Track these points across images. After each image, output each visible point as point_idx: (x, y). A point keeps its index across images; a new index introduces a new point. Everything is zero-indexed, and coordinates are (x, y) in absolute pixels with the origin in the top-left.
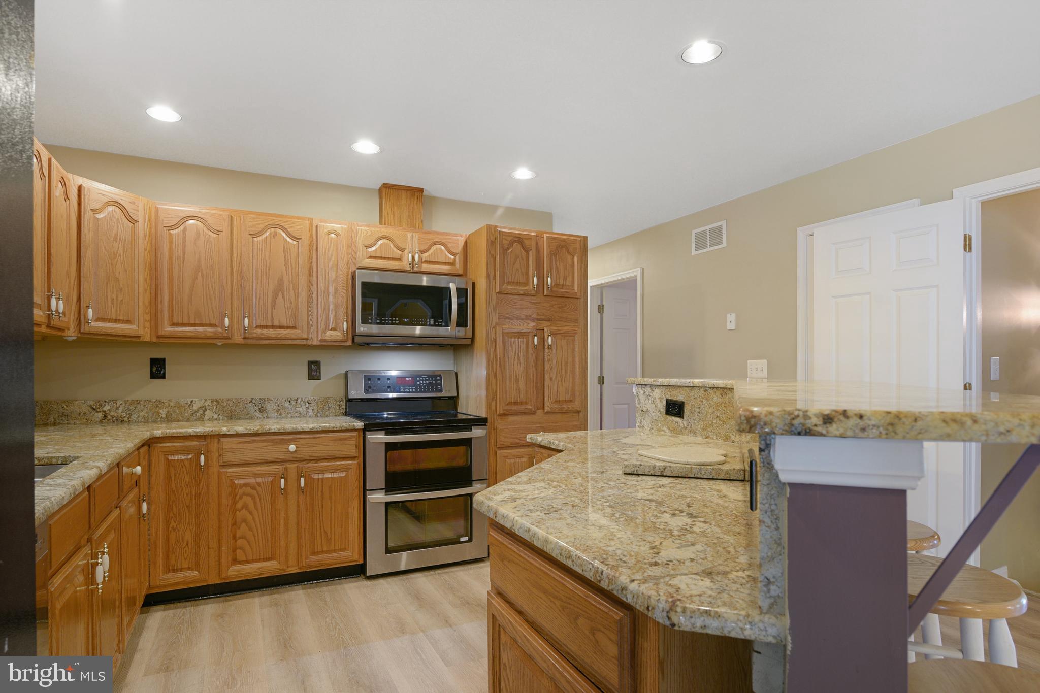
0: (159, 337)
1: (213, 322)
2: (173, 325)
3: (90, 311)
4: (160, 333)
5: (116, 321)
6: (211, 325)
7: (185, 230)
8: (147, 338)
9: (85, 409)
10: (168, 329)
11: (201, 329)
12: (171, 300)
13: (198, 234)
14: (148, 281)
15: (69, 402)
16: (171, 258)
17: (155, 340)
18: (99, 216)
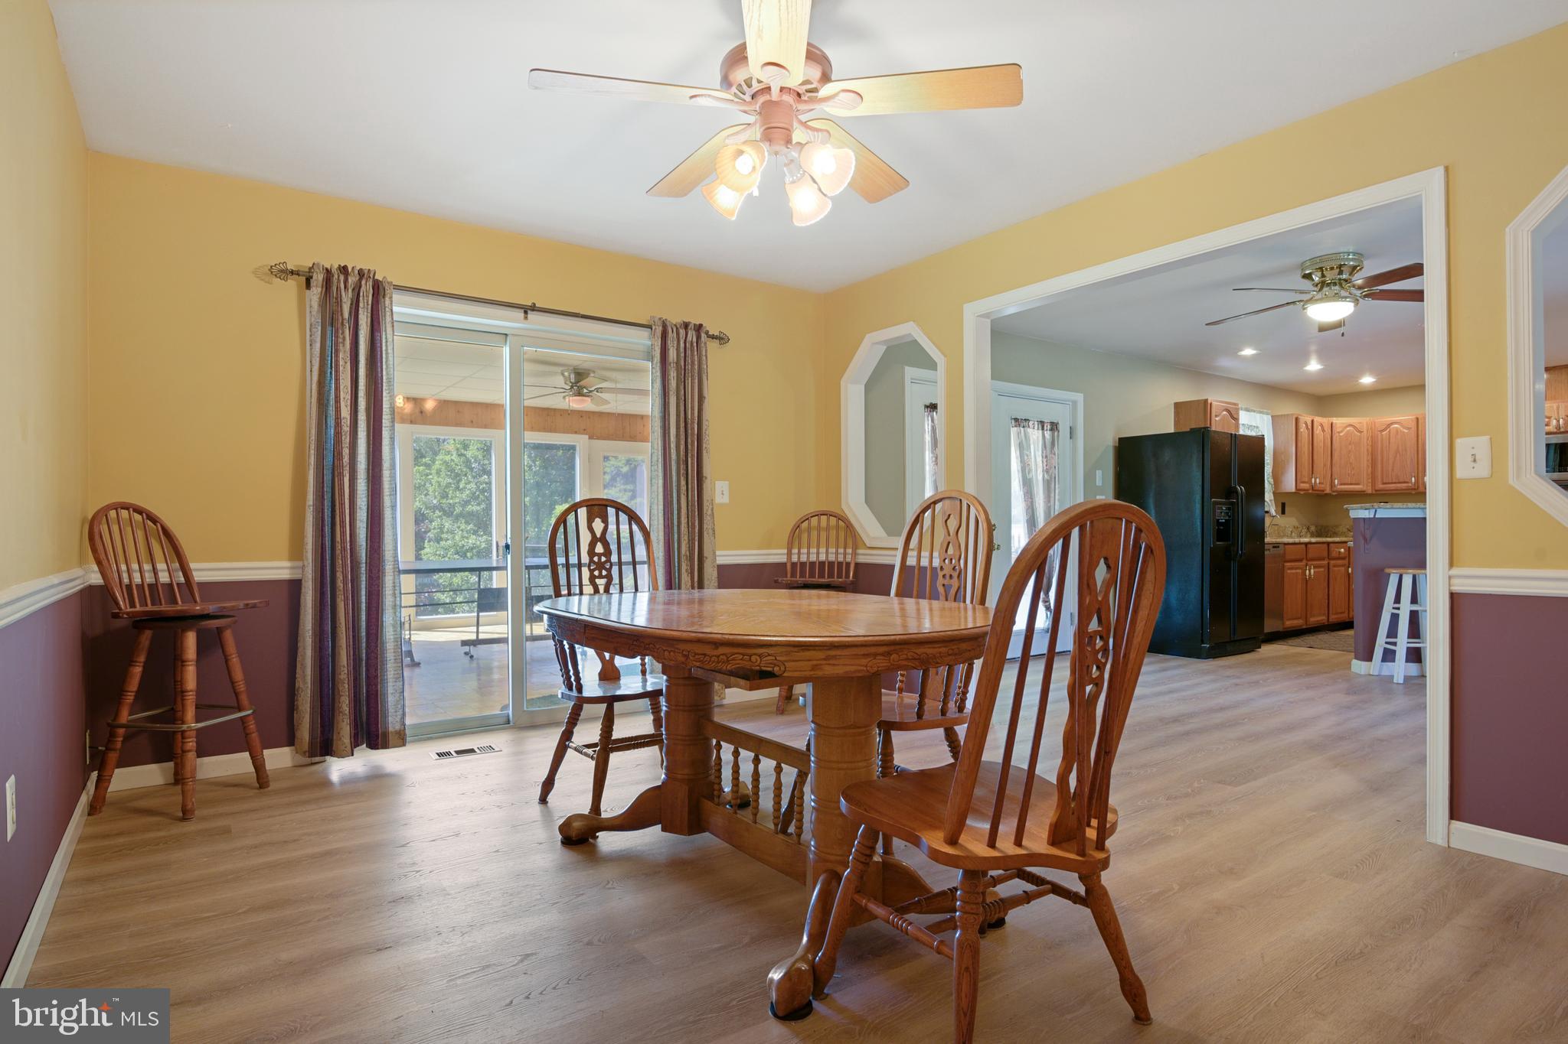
0: (1376, 491)
1: (1406, 480)
2: (1384, 484)
3: (1336, 481)
4: (1377, 489)
5: (1351, 484)
6: (1405, 482)
7: (1389, 431)
8: (1370, 492)
9: (1345, 530)
10: (1380, 486)
11: (1399, 485)
12: (1382, 471)
13: (1397, 431)
14: (1370, 461)
15: (1337, 526)
16: (1382, 448)
17: (1374, 492)
18: (1341, 434)
